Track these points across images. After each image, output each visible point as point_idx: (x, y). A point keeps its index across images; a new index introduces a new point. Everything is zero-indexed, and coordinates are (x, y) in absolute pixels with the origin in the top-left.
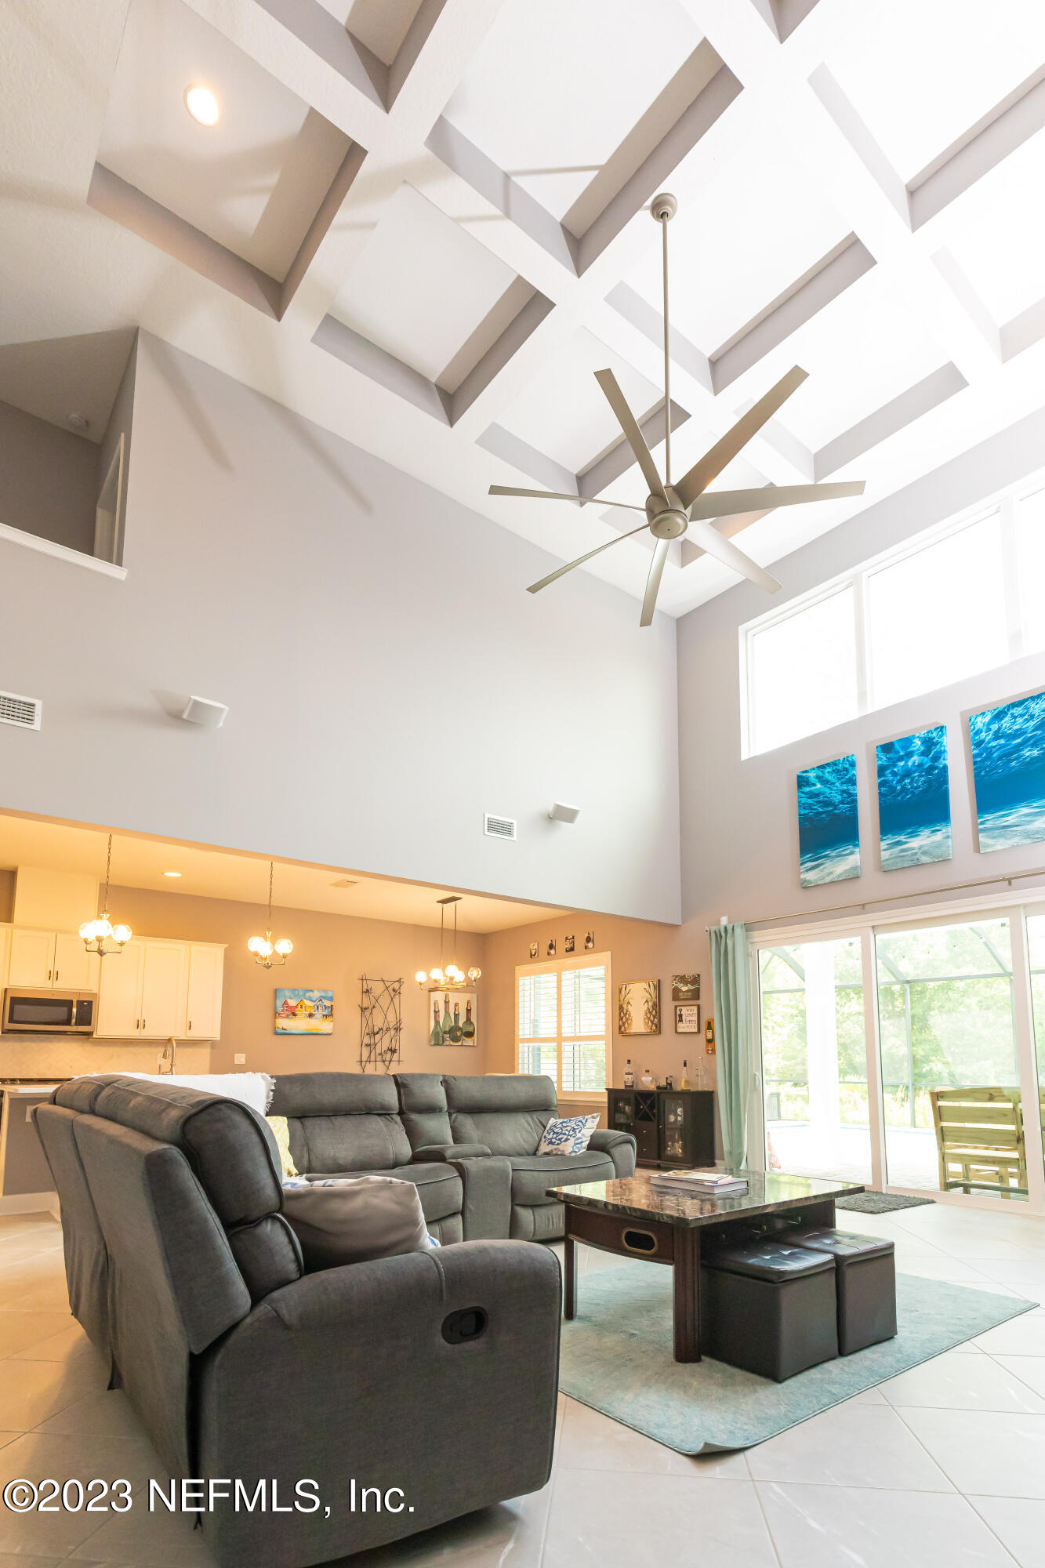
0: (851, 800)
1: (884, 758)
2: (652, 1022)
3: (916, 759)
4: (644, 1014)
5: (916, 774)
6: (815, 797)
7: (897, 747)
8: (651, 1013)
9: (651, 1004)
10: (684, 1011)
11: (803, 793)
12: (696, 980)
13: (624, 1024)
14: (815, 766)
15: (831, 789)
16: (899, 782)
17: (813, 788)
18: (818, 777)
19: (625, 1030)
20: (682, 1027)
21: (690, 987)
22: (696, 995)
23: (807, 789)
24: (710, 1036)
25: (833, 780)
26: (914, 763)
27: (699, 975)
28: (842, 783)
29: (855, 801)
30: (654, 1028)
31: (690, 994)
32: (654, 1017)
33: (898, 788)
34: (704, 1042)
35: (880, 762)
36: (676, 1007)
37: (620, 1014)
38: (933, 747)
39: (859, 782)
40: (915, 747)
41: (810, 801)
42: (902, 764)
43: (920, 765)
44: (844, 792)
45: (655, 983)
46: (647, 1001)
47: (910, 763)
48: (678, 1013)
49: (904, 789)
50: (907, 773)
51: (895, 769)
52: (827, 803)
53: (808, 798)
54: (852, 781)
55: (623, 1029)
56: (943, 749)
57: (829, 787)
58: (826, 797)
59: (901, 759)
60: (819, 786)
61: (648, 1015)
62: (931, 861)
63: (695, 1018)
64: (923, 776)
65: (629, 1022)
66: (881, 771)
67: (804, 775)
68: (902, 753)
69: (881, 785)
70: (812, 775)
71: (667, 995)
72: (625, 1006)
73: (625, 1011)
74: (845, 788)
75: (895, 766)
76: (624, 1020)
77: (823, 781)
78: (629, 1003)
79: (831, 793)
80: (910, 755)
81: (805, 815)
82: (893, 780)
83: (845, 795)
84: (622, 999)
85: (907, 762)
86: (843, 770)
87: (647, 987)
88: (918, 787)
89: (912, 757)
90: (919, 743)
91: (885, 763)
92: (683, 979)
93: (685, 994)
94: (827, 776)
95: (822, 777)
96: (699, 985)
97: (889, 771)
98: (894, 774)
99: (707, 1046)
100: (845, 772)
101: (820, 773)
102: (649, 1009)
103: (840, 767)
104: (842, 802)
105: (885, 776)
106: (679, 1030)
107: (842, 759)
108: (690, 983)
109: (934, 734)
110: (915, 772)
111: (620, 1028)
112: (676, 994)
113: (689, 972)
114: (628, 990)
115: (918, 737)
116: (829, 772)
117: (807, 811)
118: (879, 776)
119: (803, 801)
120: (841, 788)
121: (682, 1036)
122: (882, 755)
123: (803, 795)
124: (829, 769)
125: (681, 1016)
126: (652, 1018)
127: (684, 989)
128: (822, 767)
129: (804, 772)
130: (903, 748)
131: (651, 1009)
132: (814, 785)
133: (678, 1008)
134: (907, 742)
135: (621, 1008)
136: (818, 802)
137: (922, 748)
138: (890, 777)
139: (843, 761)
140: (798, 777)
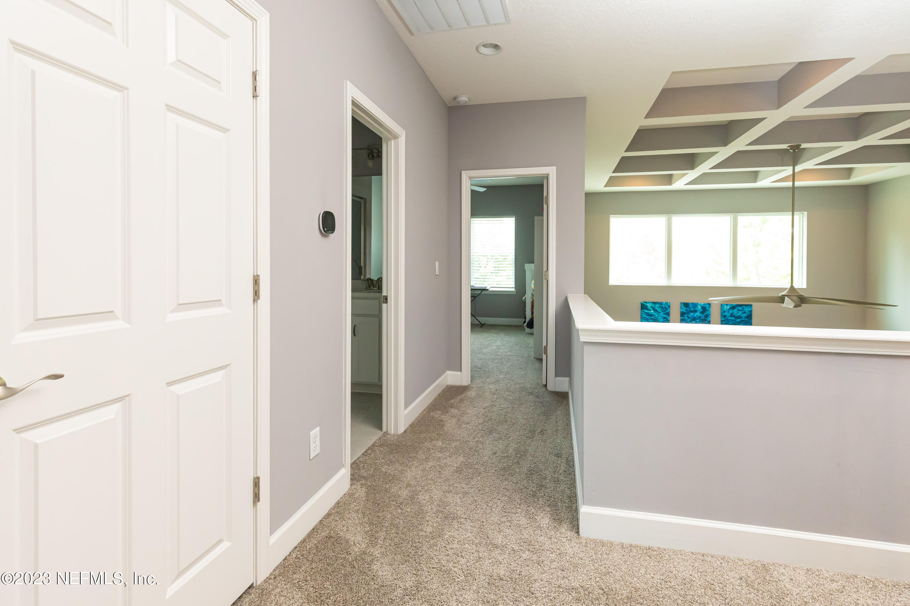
1: (684, 309)
6: (650, 316)
7: (691, 306)
11: (644, 312)
14: (651, 301)
15: (658, 315)
17: (649, 311)
18: (652, 307)
23: (646, 311)
25: (660, 311)
26: (697, 315)
28: (664, 314)
35: (682, 310)
38: (706, 311)
39: (671, 314)
40: (698, 308)
41: (647, 317)
42: (692, 314)
43: (700, 317)
47: (696, 315)
51: (689, 315)
52: (657, 321)
53: (647, 315)
56: (710, 313)
57: (657, 314)
58: (656, 318)
59: (692, 312)
60: (652, 311)
64: (701, 322)
67: (645, 304)
68: (692, 309)
70: (649, 305)
74: (665, 316)
75: (689, 314)
77: (655, 310)
79: (658, 316)
80: (696, 311)
82: (688, 320)
85: (694, 314)
89: (696, 312)
90: (700, 308)
91: (684, 311)
94: (657, 308)
95: (654, 308)
100: (666, 309)
101: (653, 306)
103: (663, 306)
105: (684, 317)
107: (664, 303)
109: (707, 306)
110: (697, 319)
115: (700, 305)
116: (658, 307)
119: (644, 316)
120: (663, 315)
122: (683, 307)
124: (657, 305)
128: (654, 303)
129: (645, 302)
130: (693, 307)
132: (650, 310)
134: (695, 305)
136: (652, 319)
137: (701, 310)
139: (665, 305)
140: (642, 304)
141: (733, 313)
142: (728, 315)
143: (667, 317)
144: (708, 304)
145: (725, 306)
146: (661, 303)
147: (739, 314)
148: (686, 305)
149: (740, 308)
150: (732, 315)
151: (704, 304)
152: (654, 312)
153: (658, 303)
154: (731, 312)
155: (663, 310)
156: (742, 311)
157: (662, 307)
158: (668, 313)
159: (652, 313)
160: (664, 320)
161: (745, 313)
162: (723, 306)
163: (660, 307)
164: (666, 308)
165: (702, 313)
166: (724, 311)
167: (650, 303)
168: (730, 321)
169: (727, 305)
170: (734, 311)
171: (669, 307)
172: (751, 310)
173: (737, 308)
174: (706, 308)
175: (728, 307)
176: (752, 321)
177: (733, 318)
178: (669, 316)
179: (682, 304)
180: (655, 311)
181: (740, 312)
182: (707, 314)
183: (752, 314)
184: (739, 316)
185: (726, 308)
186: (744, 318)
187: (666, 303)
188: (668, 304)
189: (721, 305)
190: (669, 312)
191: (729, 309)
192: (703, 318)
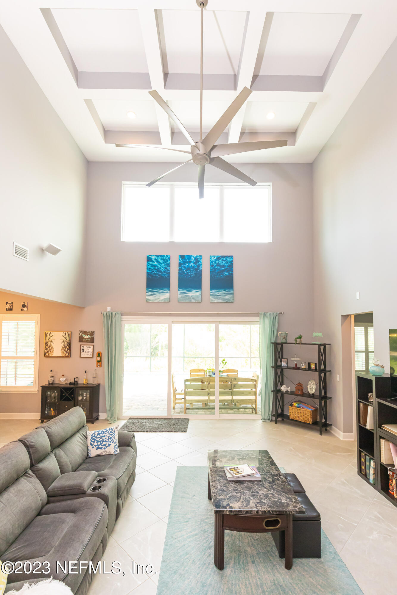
0: (168, 272)
2: (66, 352)
3: (192, 264)
4: (61, 347)
5: (192, 270)
6: (154, 267)
7: (186, 258)
8: (66, 347)
9: (66, 343)
10: (85, 347)
11: (149, 264)
12: (92, 334)
13: (48, 352)
14: (155, 254)
16: (186, 271)
17: (153, 263)
18: (155, 259)
19: (49, 355)
20: (83, 355)
21: (89, 337)
22: (92, 340)
23: (151, 263)
24: (99, 359)
25: (162, 263)
27: (94, 332)
28: (165, 265)
29: (169, 273)
30: (67, 354)
31: (89, 340)
32: (68, 349)
33: (186, 273)
34: (95, 362)
35: (180, 261)
36: (81, 345)
37: (45, 347)
40: (192, 260)
41: (152, 268)
42: (187, 264)
43: (193, 267)
44: (165, 268)
45: (69, 333)
46: (64, 342)
47: (190, 265)
48: (82, 348)
49: (187, 273)
50: (189, 268)
51: (185, 266)
52: (158, 271)
54: (169, 265)
55: (47, 354)
56: (201, 263)
57: (160, 265)
58: (159, 268)
59: (187, 262)
60: (156, 263)
61: (64, 348)
62: (195, 302)
63: (92, 351)
64: (194, 271)
65: (52, 351)
66: (180, 265)
67: (150, 257)
68: (187, 261)
69: (180, 270)
70: (153, 258)
71: (76, 339)
72: (49, 343)
73: (49, 346)
74: (166, 267)
75: (185, 265)
76: (48, 349)
78: (51, 341)
80: (190, 262)
81: (149, 273)
82: (184, 269)
83: (166, 270)
84: (47, 339)
85: (189, 264)
86: (166, 260)
87: (64, 335)
88: (192, 275)
89: (191, 263)
90: (194, 259)
92: (85, 333)
93: (86, 340)
94: (159, 260)
95: (157, 260)
96: (94, 336)
97: (182, 266)
98: (185, 267)
99: (97, 364)
101: (157, 258)
102: (64, 345)
103: (165, 258)
104: (164, 272)
105: (181, 267)
106: (81, 356)
107: (165, 255)
108: (89, 335)
109: (199, 258)
111: (45, 354)
112: (81, 339)
113: (89, 330)
114: (51, 335)
116: (160, 259)
117: (150, 272)
118: (179, 266)
121: (83, 359)
123: (149, 265)
125: (83, 349)
126: (66, 350)
127: (86, 337)
128: (157, 256)
129: (150, 255)
131: (66, 346)
132: (154, 262)
133: (82, 346)
134: (190, 257)
135: (46, 344)
136: (155, 269)
137: (194, 261)
138: (183, 268)
139: (166, 257)
140: (148, 257)
141: (219, 262)
142: (215, 265)
143: (168, 267)
144: (199, 256)
145: (213, 257)
146: (163, 256)
147: (223, 264)
148: (182, 257)
149: (224, 259)
150: (218, 265)
151: (197, 256)
152: (157, 264)
153: (160, 256)
154: (217, 262)
155: (164, 261)
156: (225, 261)
157: (164, 260)
158: (168, 264)
159: (155, 264)
160: (165, 270)
161: (227, 262)
162: (211, 257)
163: (162, 259)
164: (167, 260)
165: (195, 263)
166: (212, 261)
167: (154, 255)
168: (216, 269)
169: (214, 256)
170: (220, 261)
171: (169, 259)
172: (233, 260)
173: (222, 258)
174: (198, 259)
175: (215, 258)
176: (233, 269)
177: (219, 267)
178: (169, 266)
179: (180, 256)
180: (158, 262)
181: (224, 262)
182: (199, 264)
183: (233, 263)
184: (223, 265)
185: (213, 259)
186: (227, 267)
187: (166, 256)
188: (168, 256)
189: (210, 257)
190: (170, 263)
191: (216, 260)
192: (196, 267)
